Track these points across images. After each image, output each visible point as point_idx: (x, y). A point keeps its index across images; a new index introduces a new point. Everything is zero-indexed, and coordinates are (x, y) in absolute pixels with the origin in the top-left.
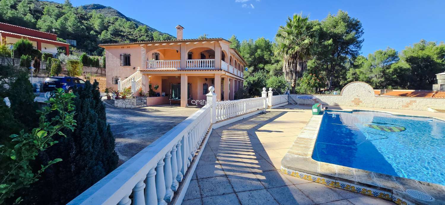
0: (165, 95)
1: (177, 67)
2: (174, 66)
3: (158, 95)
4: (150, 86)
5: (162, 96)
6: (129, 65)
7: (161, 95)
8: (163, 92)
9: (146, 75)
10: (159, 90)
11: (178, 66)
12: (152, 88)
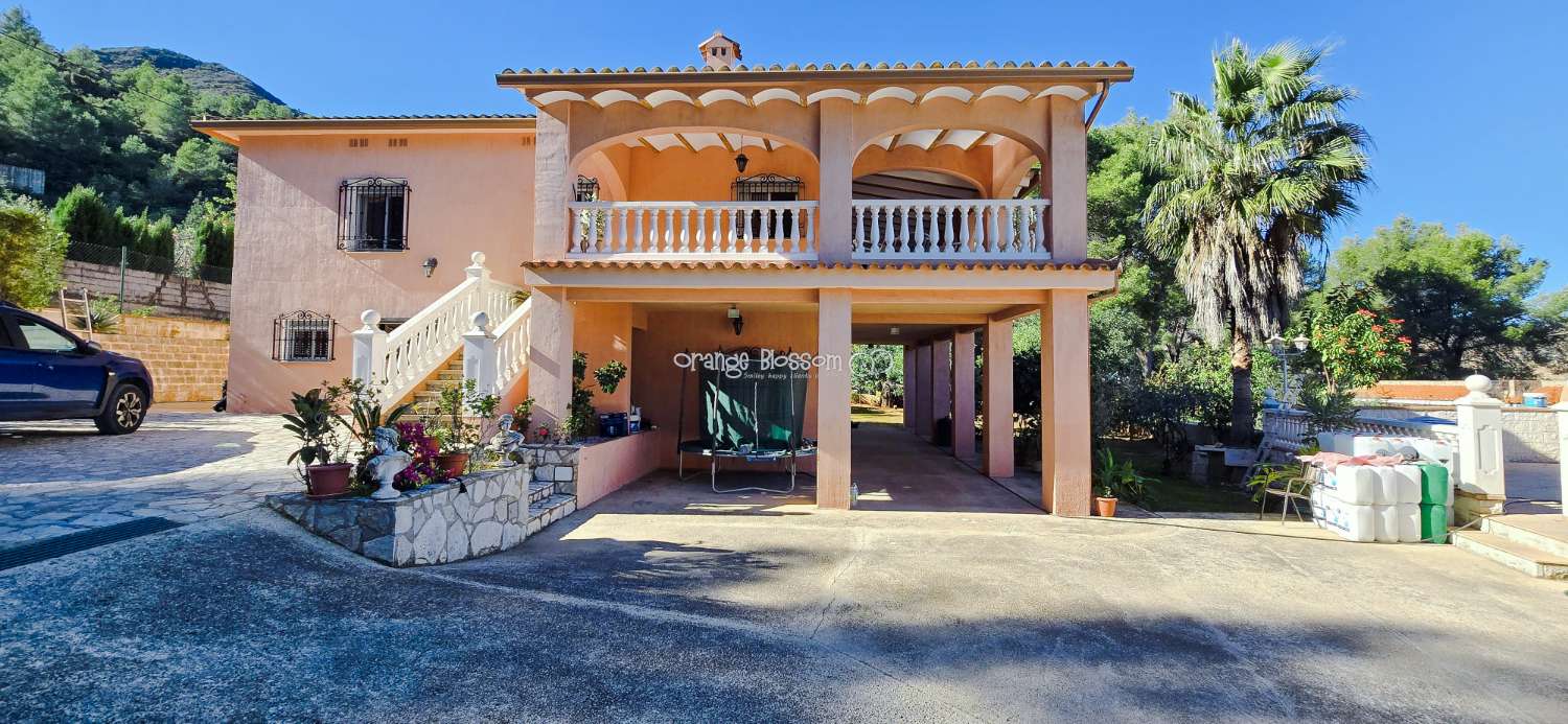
3: (614, 425)
4: (577, 370)
5: (631, 430)
6: (397, 243)
7: (629, 425)
8: (636, 408)
12: (588, 381)
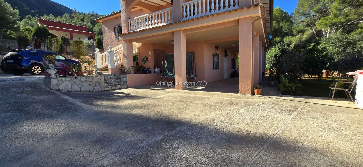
0: (159, 72)
1: (168, 20)
2: (163, 20)
3: (148, 71)
4: (135, 59)
5: (155, 72)
7: (153, 71)
8: (156, 68)
9: (128, 41)
10: (150, 64)
11: (169, 18)
12: (139, 61)
